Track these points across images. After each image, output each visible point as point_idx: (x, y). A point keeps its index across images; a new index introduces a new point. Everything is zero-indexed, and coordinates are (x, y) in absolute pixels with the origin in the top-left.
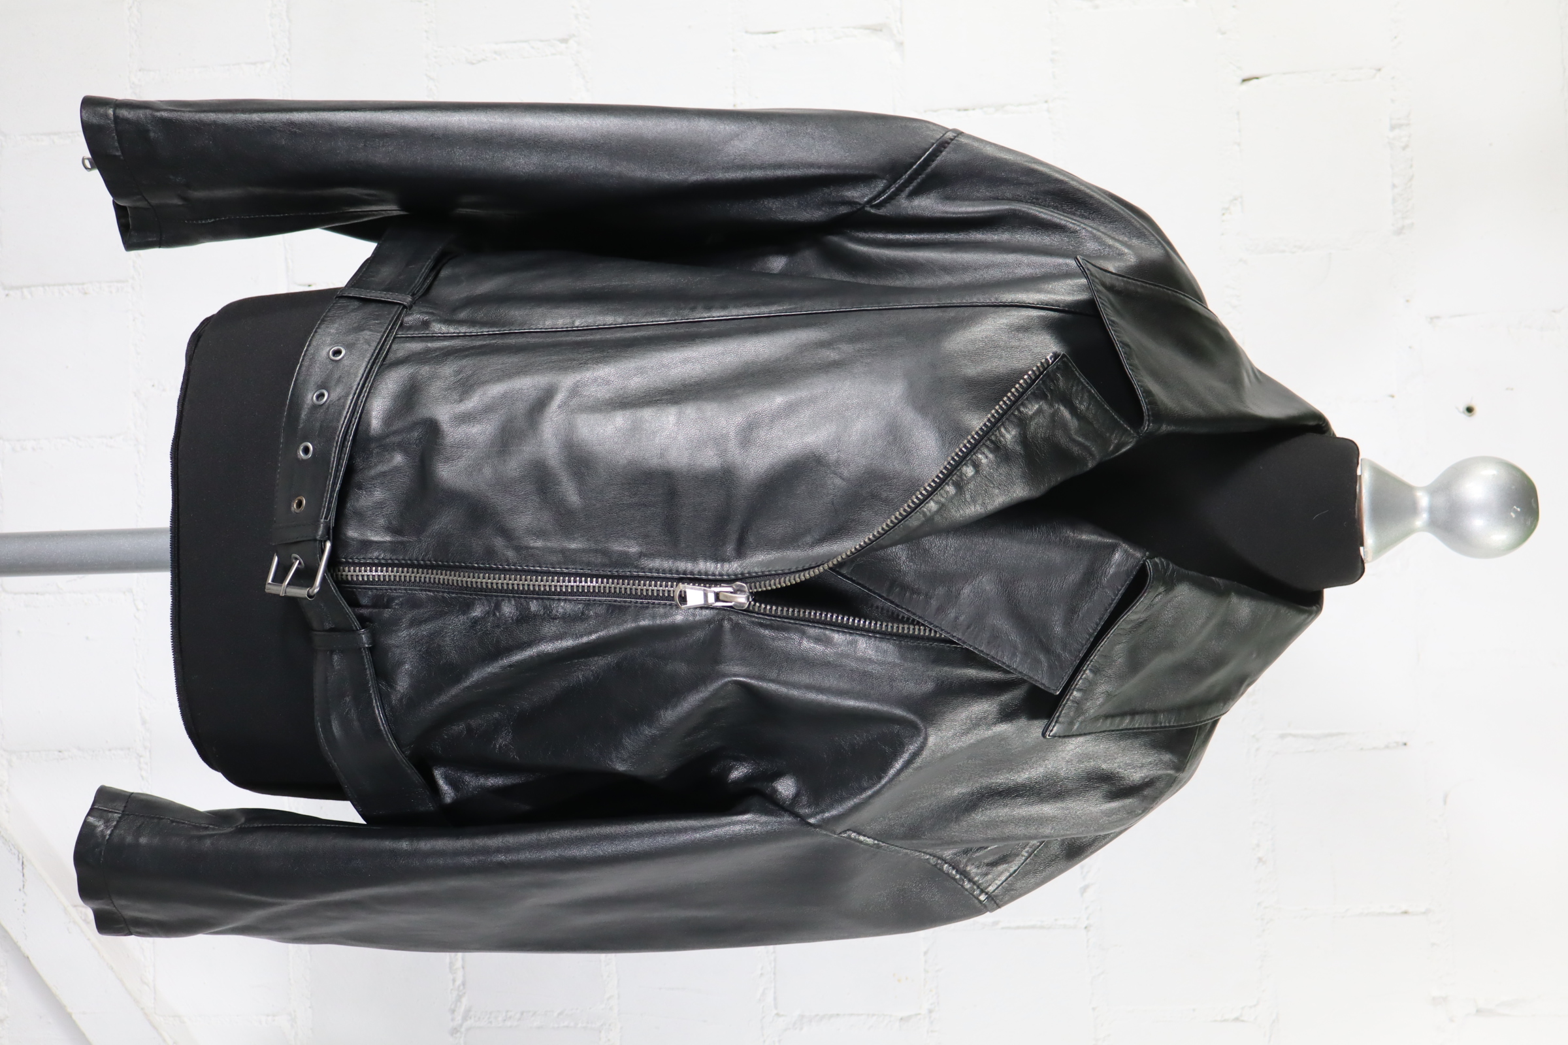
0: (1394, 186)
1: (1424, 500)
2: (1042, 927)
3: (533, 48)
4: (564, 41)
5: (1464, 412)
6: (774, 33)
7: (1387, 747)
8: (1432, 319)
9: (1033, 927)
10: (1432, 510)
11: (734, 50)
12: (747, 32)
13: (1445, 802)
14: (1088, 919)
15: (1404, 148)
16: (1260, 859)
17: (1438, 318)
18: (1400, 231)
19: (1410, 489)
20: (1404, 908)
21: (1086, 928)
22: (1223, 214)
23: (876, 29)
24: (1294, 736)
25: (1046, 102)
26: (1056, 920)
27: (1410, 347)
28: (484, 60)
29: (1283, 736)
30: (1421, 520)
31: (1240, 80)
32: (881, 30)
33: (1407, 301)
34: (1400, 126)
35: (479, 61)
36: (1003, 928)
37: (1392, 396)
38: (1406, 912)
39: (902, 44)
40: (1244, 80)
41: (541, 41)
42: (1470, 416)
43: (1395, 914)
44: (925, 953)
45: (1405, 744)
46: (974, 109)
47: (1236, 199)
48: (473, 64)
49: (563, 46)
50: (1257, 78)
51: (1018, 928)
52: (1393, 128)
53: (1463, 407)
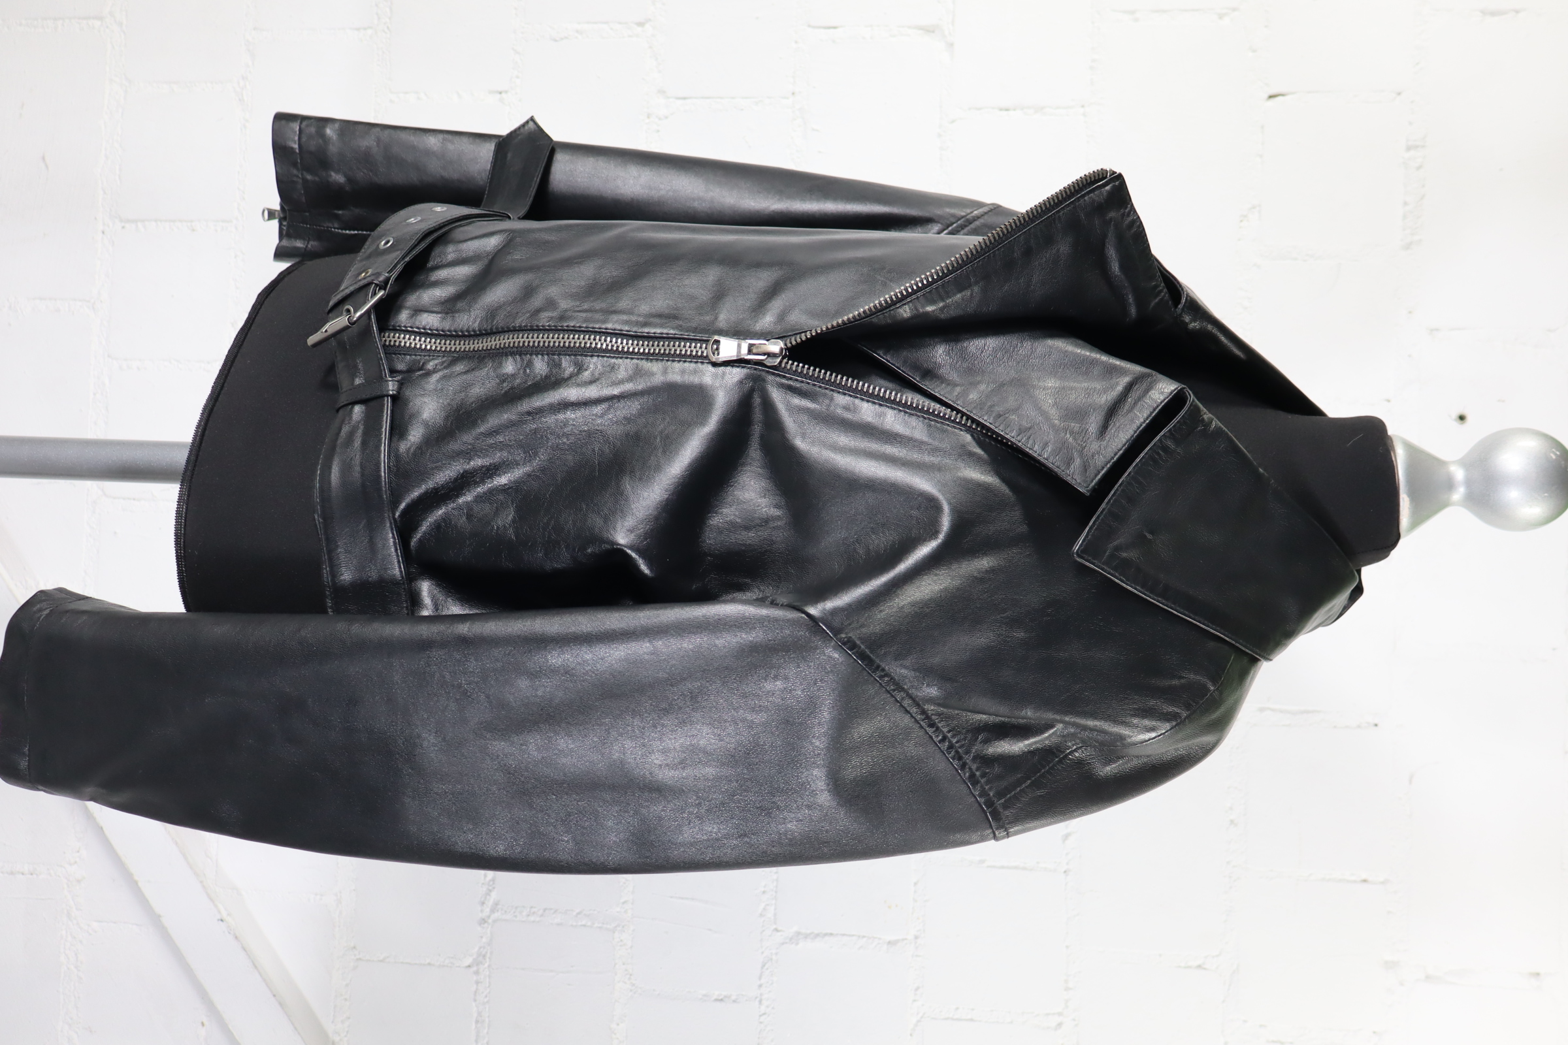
0: (1406, 204)
1: (1459, 474)
2: (1024, 869)
3: (612, 29)
4: (641, 24)
5: (1455, 420)
6: (835, 28)
7: (1359, 727)
8: (1432, 330)
9: (1016, 868)
10: (1468, 483)
11: (796, 42)
12: (809, 26)
13: (1410, 782)
14: (1067, 864)
15: (1419, 168)
16: (1232, 822)
17: (1437, 330)
18: (1408, 247)
19: (1442, 463)
20: (1364, 877)
21: (1065, 872)
22: (1241, 221)
23: (929, 30)
24: (1273, 710)
25: (1083, 106)
26: (1038, 863)
27: (1410, 356)
28: (566, 38)
29: (1262, 710)
30: (1458, 494)
31: (1266, 96)
32: (933, 32)
33: (1410, 312)
34: (1416, 147)
35: (562, 39)
36: (988, 867)
37: (1389, 401)
38: (1365, 881)
39: (952, 45)
40: (1271, 97)
41: (620, 23)
42: (1462, 424)
43: (1355, 882)
44: (915, 884)
45: (1376, 725)
46: (1014, 110)
47: (1254, 207)
48: (556, 41)
49: (639, 29)
50: (1283, 95)
51: (1003, 867)
52: (1409, 149)
53: (1455, 414)
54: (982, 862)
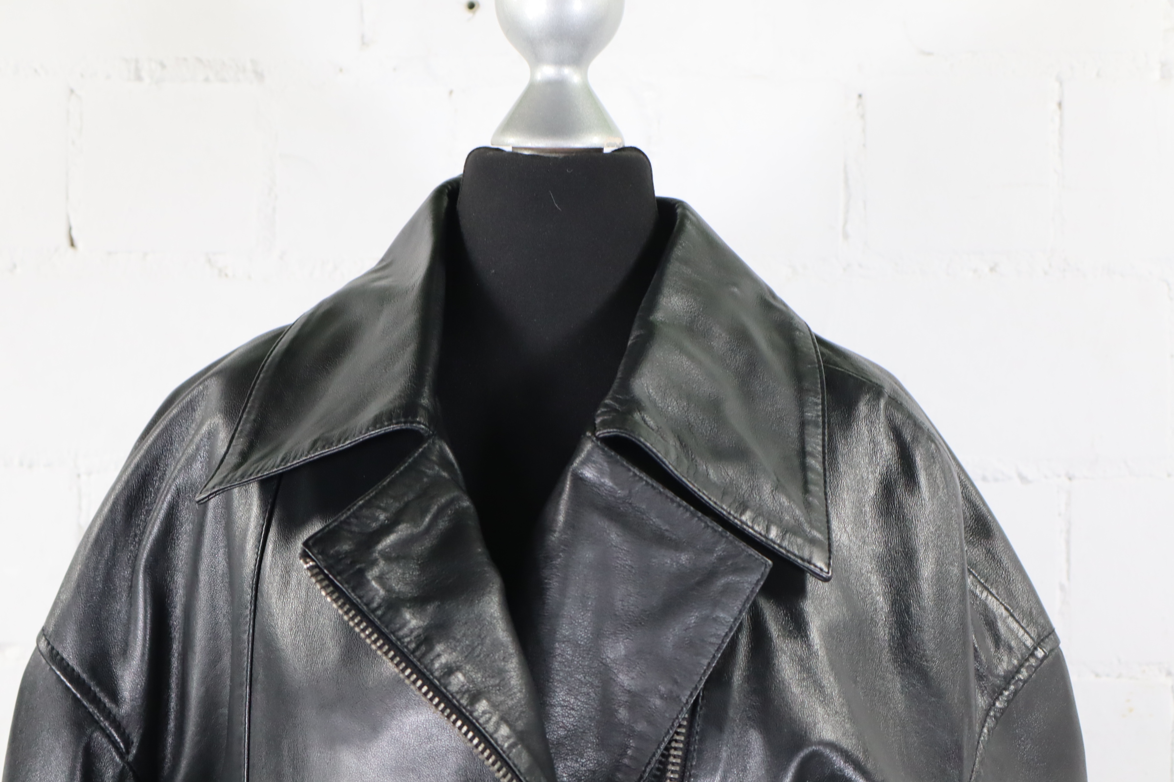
0: (207, 80)
1: (547, 72)
2: (1068, 532)
5: (474, 13)
7: (863, 116)
8: (363, 43)
9: (1068, 542)
10: (558, 61)
13: (929, 54)
15: (163, 66)
16: (992, 269)
17: (363, 37)
18: (260, 76)
19: (532, 87)
20: (1054, 106)
21: (1070, 479)
22: (226, 275)
24: (846, 222)
25: (79, 476)
29: (846, 236)
30: (572, 75)
31: (70, 250)
33: (341, 70)
34: (137, 70)
36: (1069, 579)
37: (451, 92)
38: (1060, 105)
40: (72, 244)
43: (1061, 117)
44: (1097, 675)
45: (860, 96)
47: (210, 261)
50: (70, 229)
51: (1068, 561)
52: (139, 78)
53: (468, 14)
54: (1062, 588)
